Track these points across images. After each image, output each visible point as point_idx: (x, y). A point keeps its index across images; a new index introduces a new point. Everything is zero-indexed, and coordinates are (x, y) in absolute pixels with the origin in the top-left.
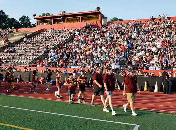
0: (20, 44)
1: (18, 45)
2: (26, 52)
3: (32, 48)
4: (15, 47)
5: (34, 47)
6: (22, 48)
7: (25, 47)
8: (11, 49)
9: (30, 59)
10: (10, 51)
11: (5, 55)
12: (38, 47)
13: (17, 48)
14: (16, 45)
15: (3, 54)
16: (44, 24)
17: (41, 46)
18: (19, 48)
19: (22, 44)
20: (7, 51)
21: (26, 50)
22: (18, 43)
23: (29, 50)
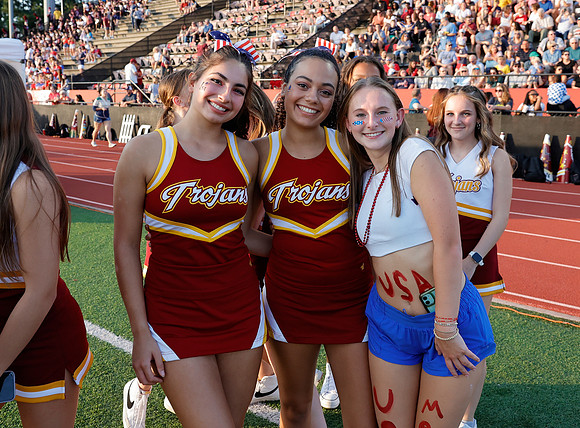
0: (231, 9)
1: (225, 12)
2: (251, 34)
3: (273, 21)
4: (215, 18)
5: (278, 17)
6: (239, 20)
7: (248, 18)
8: (201, 29)
9: (265, 60)
10: (197, 36)
11: (181, 49)
12: (294, 13)
13: (221, 24)
14: (217, 14)
15: (174, 49)
17: (305, 8)
18: (229, 23)
19: (238, 8)
20: (188, 37)
21: (252, 29)
22: (224, 7)
23: (260, 29)
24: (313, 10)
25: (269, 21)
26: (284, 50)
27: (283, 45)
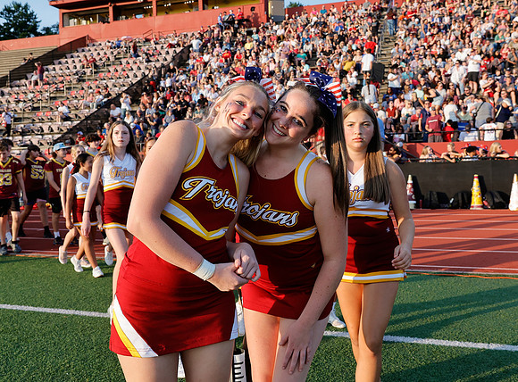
0: (12, 87)
1: (6, 90)
2: (35, 109)
3: (55, 98)
5: (58, 95)
6: (22, 97)
7: (30, 96)
9: (52, 131)
12: (74, 93)
16: (84, 22)
17: (83, 89)
18: (11, 100)
19: (19, 86)
21: (35, 105)
22: (5, 86)
23: (44, 105)
24: (91, 91)
25: (51, 98)
26: (70, 123)
27: (66, 118)
